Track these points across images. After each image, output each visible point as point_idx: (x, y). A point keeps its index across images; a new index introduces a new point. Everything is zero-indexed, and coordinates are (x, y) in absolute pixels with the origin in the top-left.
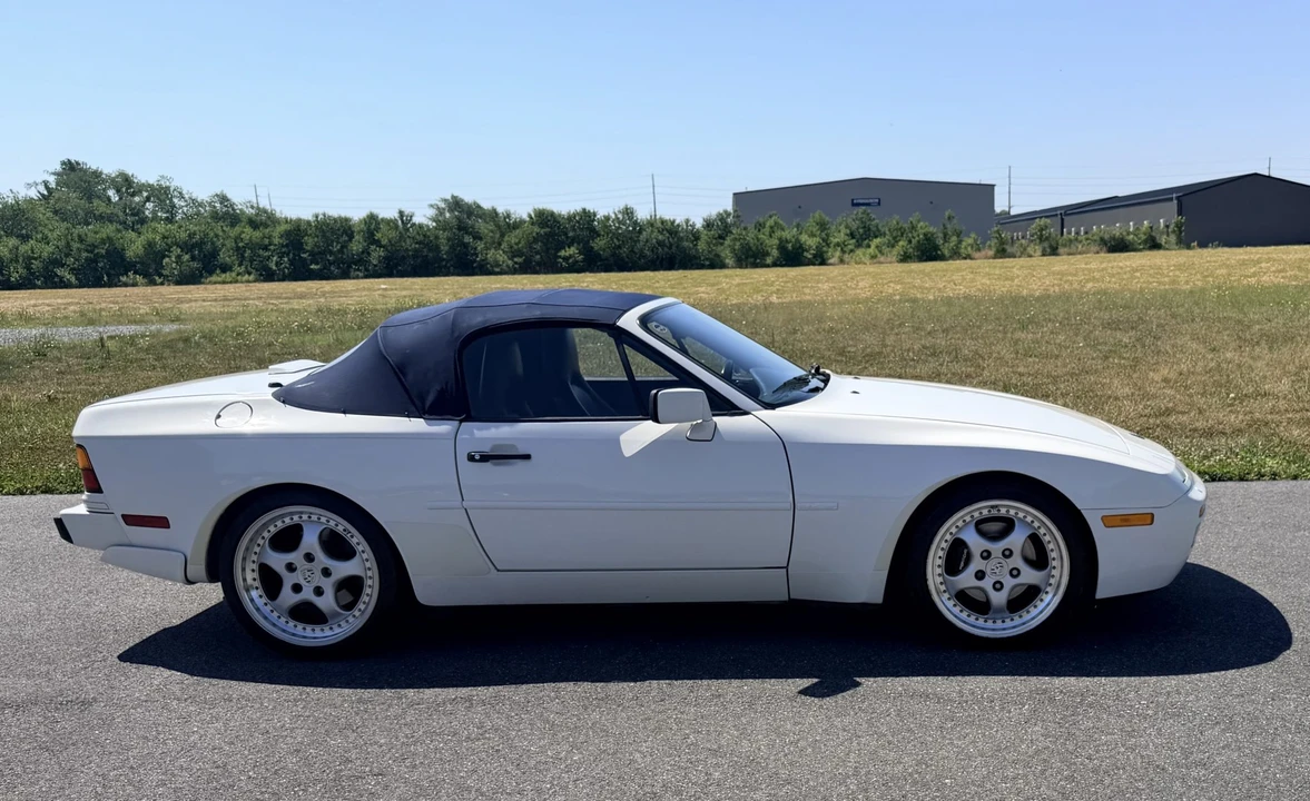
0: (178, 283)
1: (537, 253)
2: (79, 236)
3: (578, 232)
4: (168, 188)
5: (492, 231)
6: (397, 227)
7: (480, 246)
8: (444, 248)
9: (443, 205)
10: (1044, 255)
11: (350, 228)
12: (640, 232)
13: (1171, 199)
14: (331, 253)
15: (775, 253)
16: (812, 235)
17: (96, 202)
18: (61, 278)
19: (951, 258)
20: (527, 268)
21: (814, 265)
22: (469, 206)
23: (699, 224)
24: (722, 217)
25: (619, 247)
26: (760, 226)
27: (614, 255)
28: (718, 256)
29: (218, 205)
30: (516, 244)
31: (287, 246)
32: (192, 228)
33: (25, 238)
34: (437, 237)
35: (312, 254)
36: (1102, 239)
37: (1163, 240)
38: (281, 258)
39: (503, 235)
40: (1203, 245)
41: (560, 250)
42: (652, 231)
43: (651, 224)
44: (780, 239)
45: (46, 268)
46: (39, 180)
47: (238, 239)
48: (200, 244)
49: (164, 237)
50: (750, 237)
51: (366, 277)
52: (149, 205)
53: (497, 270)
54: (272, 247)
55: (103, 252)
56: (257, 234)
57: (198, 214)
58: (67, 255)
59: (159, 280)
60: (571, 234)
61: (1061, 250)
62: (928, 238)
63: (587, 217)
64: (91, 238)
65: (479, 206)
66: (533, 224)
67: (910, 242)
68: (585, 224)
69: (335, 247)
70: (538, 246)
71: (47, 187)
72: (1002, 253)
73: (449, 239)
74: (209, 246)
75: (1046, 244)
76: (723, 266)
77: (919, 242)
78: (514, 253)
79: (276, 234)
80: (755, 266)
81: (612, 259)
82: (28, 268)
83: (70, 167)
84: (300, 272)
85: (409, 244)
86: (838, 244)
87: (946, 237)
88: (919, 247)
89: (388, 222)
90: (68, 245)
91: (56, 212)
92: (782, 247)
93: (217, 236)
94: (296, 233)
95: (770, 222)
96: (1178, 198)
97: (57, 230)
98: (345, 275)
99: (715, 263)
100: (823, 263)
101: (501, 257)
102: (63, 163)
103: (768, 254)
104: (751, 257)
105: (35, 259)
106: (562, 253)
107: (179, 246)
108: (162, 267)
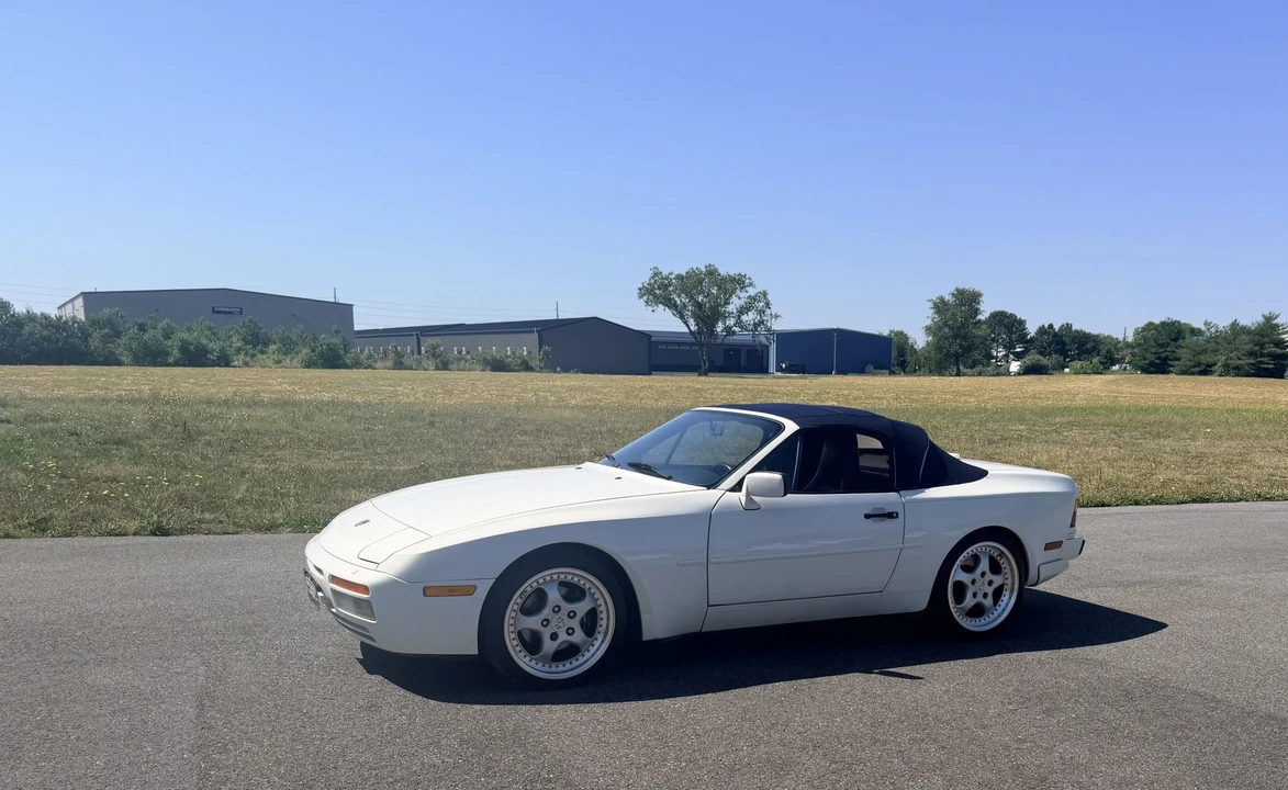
10: (437, 369)
13: (533, 332)
15: (176, 353)
19: (353, 367)
21: (220, 366)
28: (112, 353)
36: (485, 359)
37: (535, 363)
40: (565, 370)
44: (182, 342)
61: (450, 367)
62: (331, 349)
67: (313, 351)
72: (399, 365)
75: (438, 361)
76: (120, 363)
77: (322, 351)
80: (155, 364)
88: (322, 355)
92: (184, 347)
96: (538, 332)
99: (111, 360)
100: (227, 365)
103: (167, 354)
104: (149, 357)
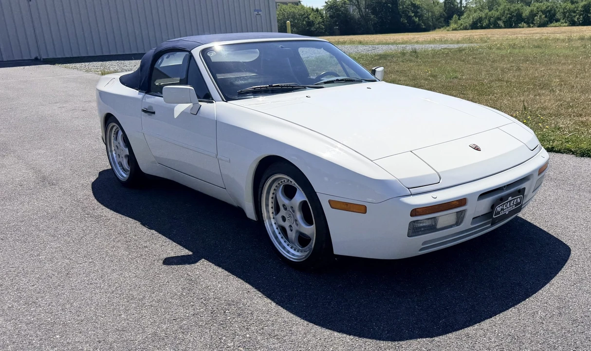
0: (539, 26)
2: (508, 8)
18: (499, 24)
31: (583, 11)
32: (549, 4)
33: (491, 10)
38: (579, 16)
45: (495, 21)
47: (565, 8)
48: (549, 11)
49: (538, 8)
54: (578, 12)
55: (515, 14)
56: (573, 6)
58: (503, 16)
59: (532, 25)
64: (513, 9)
74: (553, 11)
79: (580, 6)
82: (489, 21)
84: (586, 22)
90: (504, 11)
93: (557, 7)
94: (589, 6)
105: (492, 17)
107: (542, 11)
108: (534, 20)
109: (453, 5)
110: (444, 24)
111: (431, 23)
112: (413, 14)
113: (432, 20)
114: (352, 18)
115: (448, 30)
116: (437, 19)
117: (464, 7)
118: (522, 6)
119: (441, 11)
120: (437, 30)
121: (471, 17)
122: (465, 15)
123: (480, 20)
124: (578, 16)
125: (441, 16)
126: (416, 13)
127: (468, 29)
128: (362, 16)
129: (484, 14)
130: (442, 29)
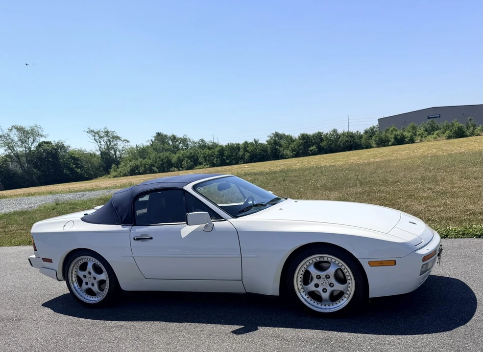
0: (187, 169)
1: (301, 150)
2: (159, 157)
3: (316, 140)
4: (186, 139)
5: (285, 143)
6: (254, 145)
7: (282, 149)
8: (269, 151)
9: (272, 136)
11: (239, 147)
12: (339, 138)
14: (233, 156)
15: (393, 140)
16: (409, 132)
17: (165, 145)
18: (154, 170)
19: (470, 136)
20: (297, 155)
21: (409, 143)
22: (281, 135)
23: (362, 132)
24: (372, 129)
25: (331, 144)
26: (387, 131)
27: (329, 147)
28: (369, 144)
29: (201, 143)
30: (294, 147)
31: (219, 155)
32: (191, 151)
33: (144, 158)
34: (267, 148)
35: (227, 157)
39: (289, 144)
41: (309, 148)
42: (344, 137)
43: (343, 134)
44: (395, 135)
45: (150, 168)
46: (150, 140)
47: (204, 153)
48: (193, 157)
49: (183, 155)
50: (383, 136)
51: (244, 163)
52: (181, 145)
53: (287, 157)
54: (215, 156)
55: (165, 161)
56: (210, 152)
57: (195, 146)
58: (156, 163)
60: (313, 142)
62: (460, 129)
63: (320, 134)
64: (163, 157)
65: (284, 135)
66: (300, 139)
67: (451, 131)
68: (319, 137)
69: (234, 154)
70: (301, 147)
71: (152, 142)
73: (271, 148)
74: (196, 157)
76: (371, 147)
77: (455, 130)
78: (293, 150)
79: (216, 151)
80: (385, 146)
81: (328, 149)
82: (145, 168)
83: (159, 134)
84: (223, 163)
85: (258, 151)
86: (420, 135)
87: (468, 128)
88: (455, 133)
89: (251, 144)
90: (156, 160)
91: (154, 149)
92: (396, 138)
93: (198, 153)
94: (222, 150)
95: (391, 129)
97: (153, 155)
98: (237, 163)
99: (368, 147)
100: (413, 142)
101: (288, 152)
102: (157, 133)
103: (389, 141)
104: (383, 143)
105: (147, 165)
106: (310, 149)
107: (187, 157)
108: (182, 165)
109: (109, 156)
110: (104, 173)
111: (92, 173)
112: (74, 166)
113: (93, 170)
114: (15, 174)
115: (109, 178)
116: (97, 169)
117: (119, 157)
118: (170, 154)
119: (100, 161)
120: (99, 178)
121: (128, 165)
122: (123, 164)
123: (137, 167)
124: (216, 159)
125: (100, 166)
126: (77, 164)
127: (127, 176)
128: (24, 171)
129: (139, 162)
130: (103, 177)
